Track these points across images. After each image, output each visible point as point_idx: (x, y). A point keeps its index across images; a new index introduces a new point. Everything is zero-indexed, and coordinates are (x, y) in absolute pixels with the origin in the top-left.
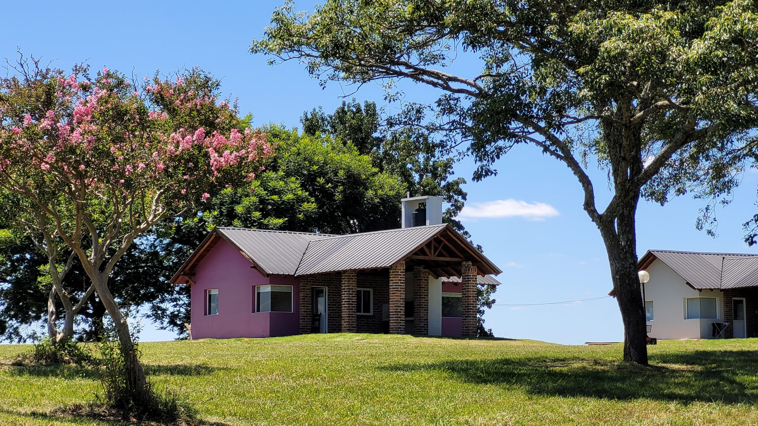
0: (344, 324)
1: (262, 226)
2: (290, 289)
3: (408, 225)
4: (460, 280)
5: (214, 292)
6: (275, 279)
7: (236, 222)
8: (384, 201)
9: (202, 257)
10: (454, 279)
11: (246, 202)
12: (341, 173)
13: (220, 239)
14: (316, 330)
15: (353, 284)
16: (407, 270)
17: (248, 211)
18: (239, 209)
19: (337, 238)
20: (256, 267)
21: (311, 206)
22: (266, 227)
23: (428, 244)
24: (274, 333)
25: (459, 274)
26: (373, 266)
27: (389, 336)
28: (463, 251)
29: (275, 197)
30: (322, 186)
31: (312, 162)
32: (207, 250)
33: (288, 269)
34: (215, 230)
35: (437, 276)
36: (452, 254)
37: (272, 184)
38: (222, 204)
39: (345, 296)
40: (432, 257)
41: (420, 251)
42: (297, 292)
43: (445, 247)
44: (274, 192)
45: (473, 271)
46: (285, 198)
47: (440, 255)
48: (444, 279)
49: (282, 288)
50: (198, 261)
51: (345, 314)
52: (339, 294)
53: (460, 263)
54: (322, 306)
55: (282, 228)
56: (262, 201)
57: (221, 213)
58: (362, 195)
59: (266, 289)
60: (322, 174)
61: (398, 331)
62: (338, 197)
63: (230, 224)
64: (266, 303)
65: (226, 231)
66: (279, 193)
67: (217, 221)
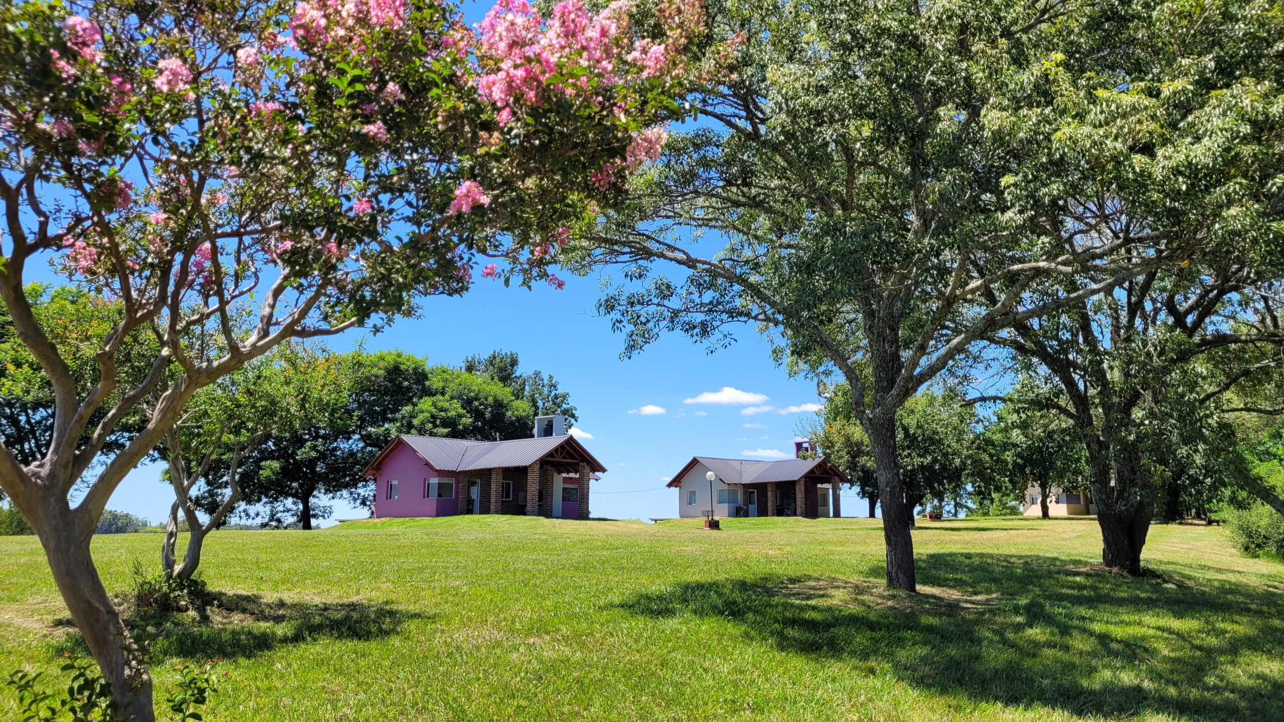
0: (492, 507)
1: (432, 434)
2: (452, 481)
3: (539, 436)
4: (577, 476)
5: (395, 482)
6: (442, 473)
7: (413, 431)
8: (519, 419)
9: (386, 456)
10: (572, 475)
11: (421, 417)
12: (490, 399)
13: (400, 443)
14: (470, 511)
15: (500, 477)
16: (541, 468)
17: (423, 423)
18: (416, 422)
19: (487, 444)
20: (427, 464)
21: (467, 420)
22: (435, 435)
23: (556, 450)
24: (439, 514)
25: (576, 472)
26: (517, 465)
27: (527, 518)
28: (581, 455)
29: (443, 414)
30: (477, 407)
31: (470, 391)
32: (391, 451)
33: (451, 466)
34: (397, 437)
35: (560, 473)
36: (572, 457)
37: (440, 404)
38: (403, 418)
39: (493, 487)
40: (558, 459)
41: (550, 454)
42: (458, 483)
43: (568, 452)
44: (442, 410)
45: (587, 469)
46: (449, 414)
47: (564, 457)
48: (565, 475)
49: (446, 480)
50: (383, 459)
51: (493, 500)
52: (489, 485)
53: (578, 464)
54: (475, 493)
55: (447, 436)
56: (433, 416)
57: (402, 425)
58: (504, 415)
59: (434, 481)
60: (477, 399)
61: (533, 514)
62: (488, 415)
63: (409, 433)
64: (434, 492)
65: (405, 437)
66: (445, 410)
67: (399, 430)
